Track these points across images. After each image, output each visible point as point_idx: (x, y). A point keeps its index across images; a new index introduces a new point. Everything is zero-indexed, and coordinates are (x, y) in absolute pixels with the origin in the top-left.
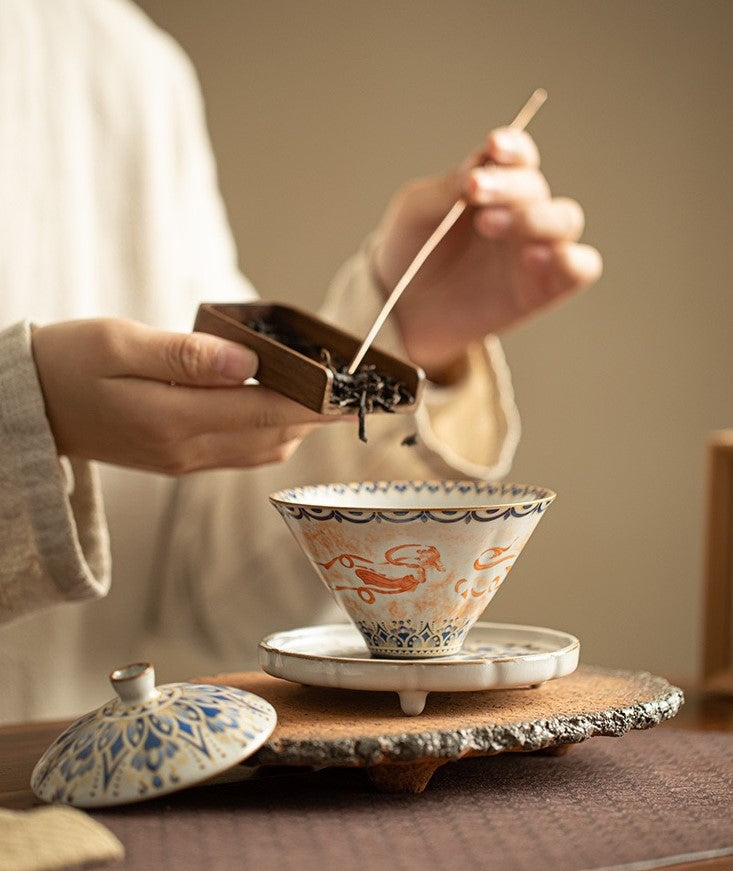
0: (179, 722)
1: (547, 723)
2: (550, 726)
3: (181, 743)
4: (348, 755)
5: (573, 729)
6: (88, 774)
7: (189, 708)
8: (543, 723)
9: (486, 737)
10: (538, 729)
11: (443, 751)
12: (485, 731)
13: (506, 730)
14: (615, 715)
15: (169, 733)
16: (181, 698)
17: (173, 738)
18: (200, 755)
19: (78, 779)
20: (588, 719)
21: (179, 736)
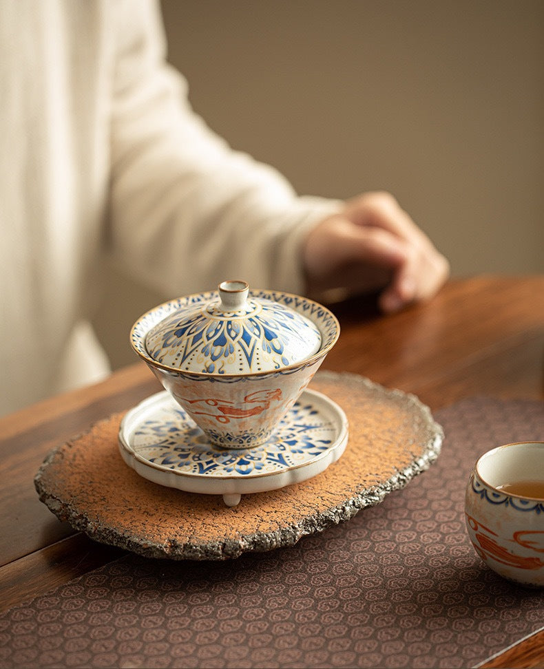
0: (245, 331)
1: (354, 502)
2: (356, 504)
3: (237, 347)
4: (218, 555)
5: (371, 500)
6: (176, 348)
7: (257, 327)
8: (351, 503)
9: (312, 524)
10: (347, 508)
11: (283, 543)
12: (312, 521)
13: (326, 517)
14: (399, 478)
15: (233, 339)
16: (256, 317)
17: (234, 343)
18: (245, 360)
19: (170, 348)
20: (381, 488)
21: (239, 342)
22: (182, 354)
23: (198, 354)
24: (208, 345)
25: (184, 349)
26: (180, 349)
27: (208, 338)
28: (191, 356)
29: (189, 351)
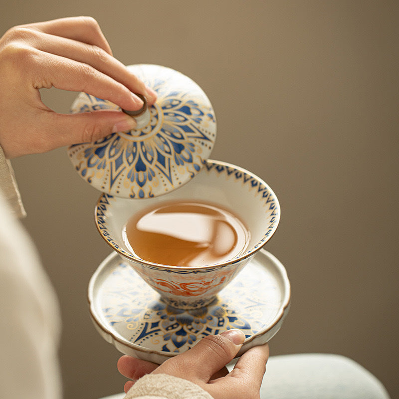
0: (158, 154)
3: (157, 170)
6: (101, 170)
7: (166, 143)
15: (151, 163)
16: (162, 130)
17: (153, 167)
21: (157, 166)
22: (202, 141)
23: (201, 126)
24: (193, 120)
25: (198, 140)
26: (197, 143)
27: (186, 120)
28: (204, 132)
29: (198, 134)
